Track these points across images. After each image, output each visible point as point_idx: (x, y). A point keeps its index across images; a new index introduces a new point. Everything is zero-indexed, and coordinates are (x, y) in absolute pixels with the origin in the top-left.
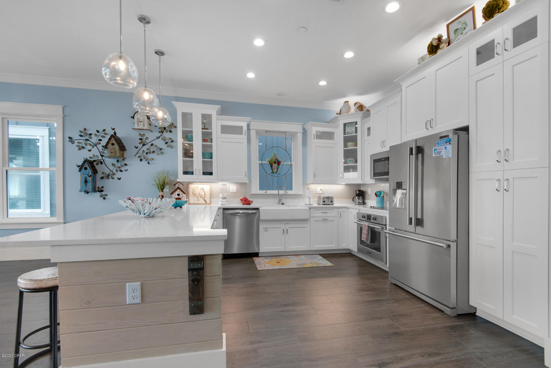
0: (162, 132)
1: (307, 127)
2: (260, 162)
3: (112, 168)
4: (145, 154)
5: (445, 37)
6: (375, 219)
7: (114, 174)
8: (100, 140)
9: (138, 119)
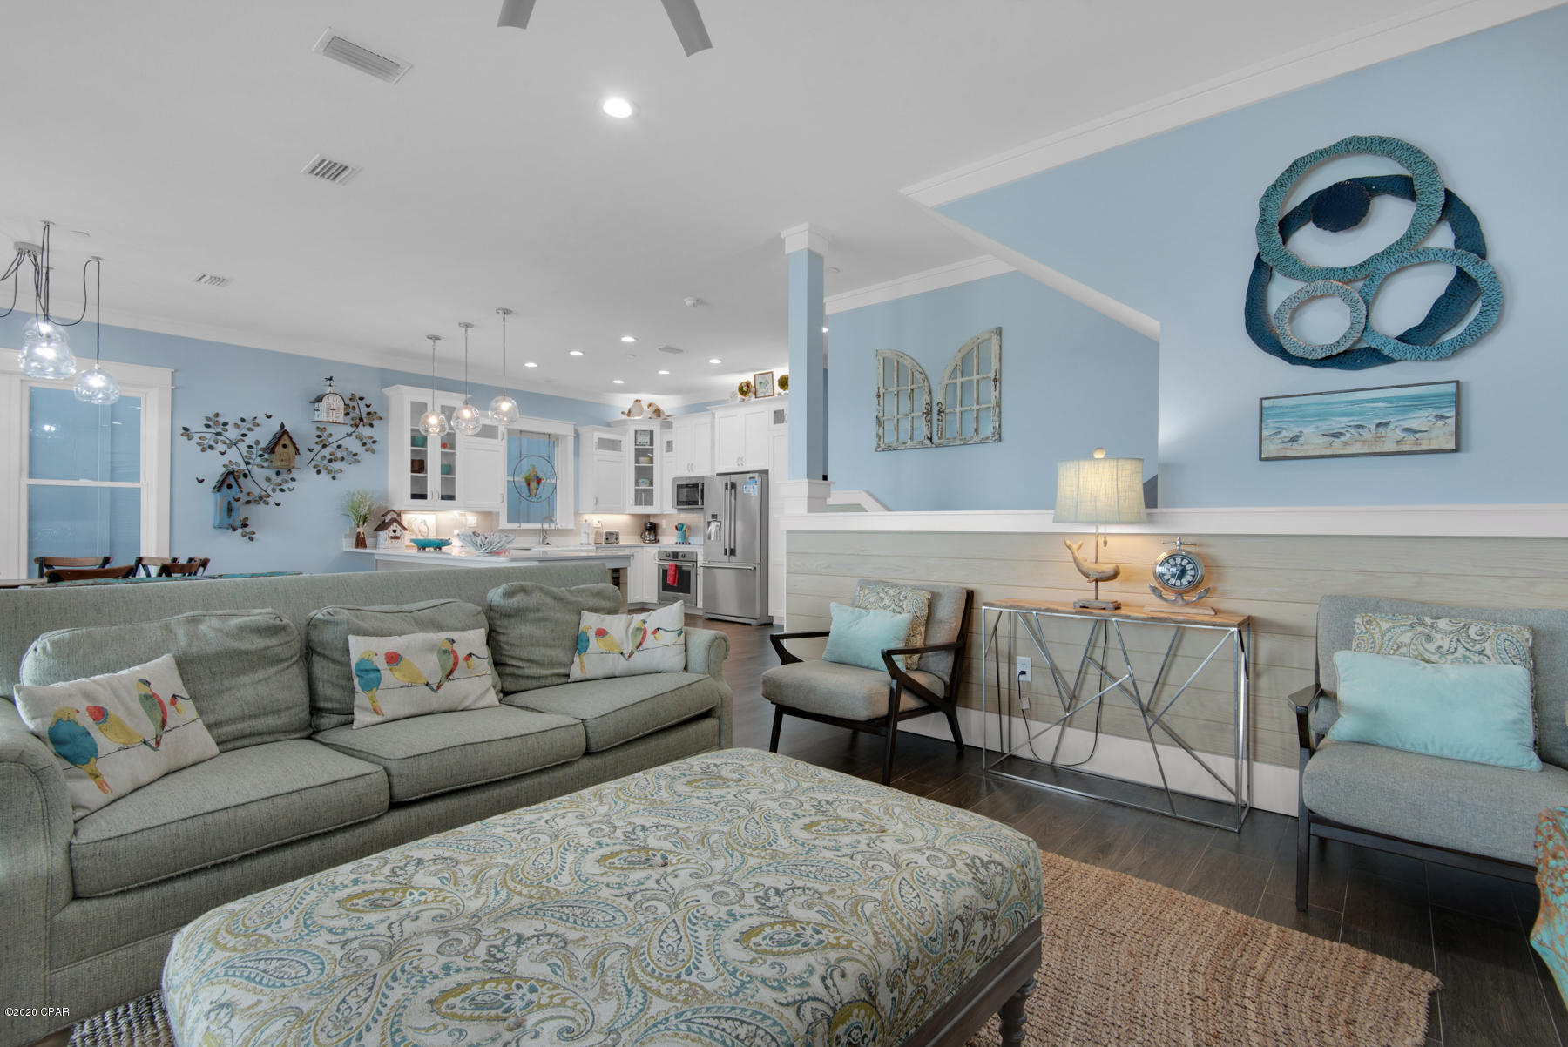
0: (357, 426)
1: (582, 430)
2: (511, 479)
3: (265, 485)
4: (326, 462)
5: (753, 384)
6: (684, 556)
7: (269, 496)
8: (244, 435)
9: (329, 405)
